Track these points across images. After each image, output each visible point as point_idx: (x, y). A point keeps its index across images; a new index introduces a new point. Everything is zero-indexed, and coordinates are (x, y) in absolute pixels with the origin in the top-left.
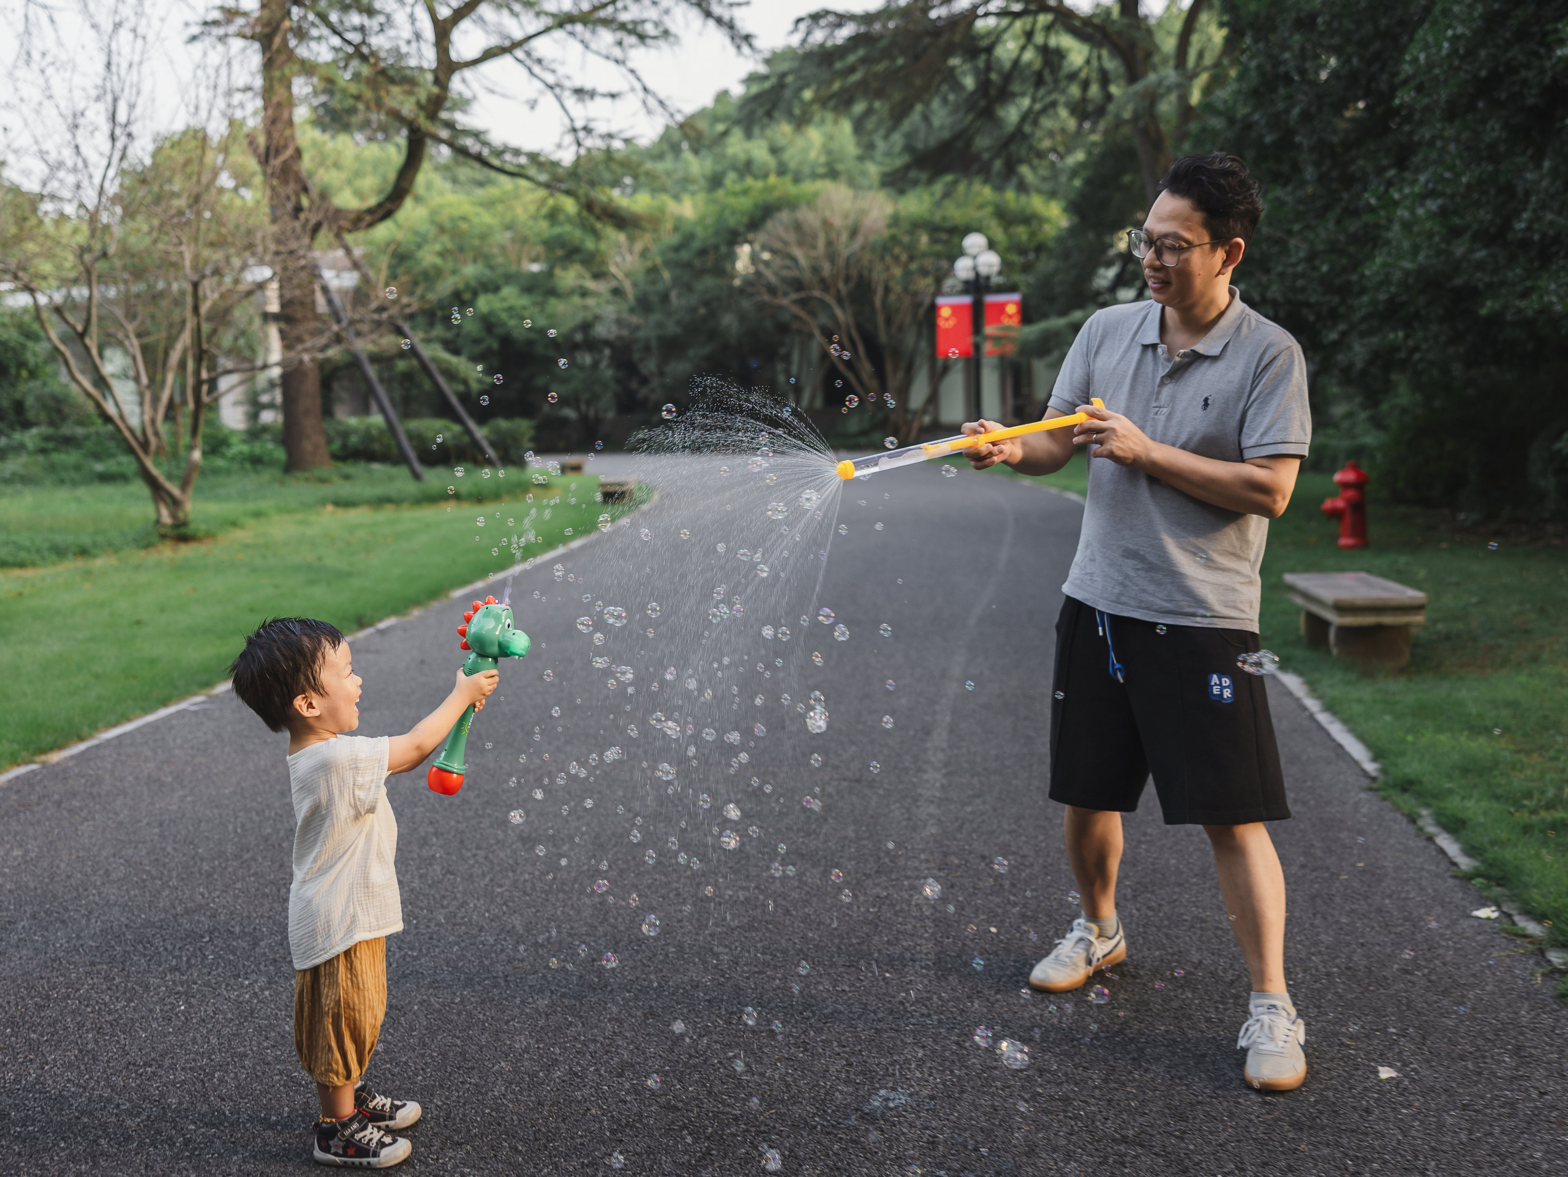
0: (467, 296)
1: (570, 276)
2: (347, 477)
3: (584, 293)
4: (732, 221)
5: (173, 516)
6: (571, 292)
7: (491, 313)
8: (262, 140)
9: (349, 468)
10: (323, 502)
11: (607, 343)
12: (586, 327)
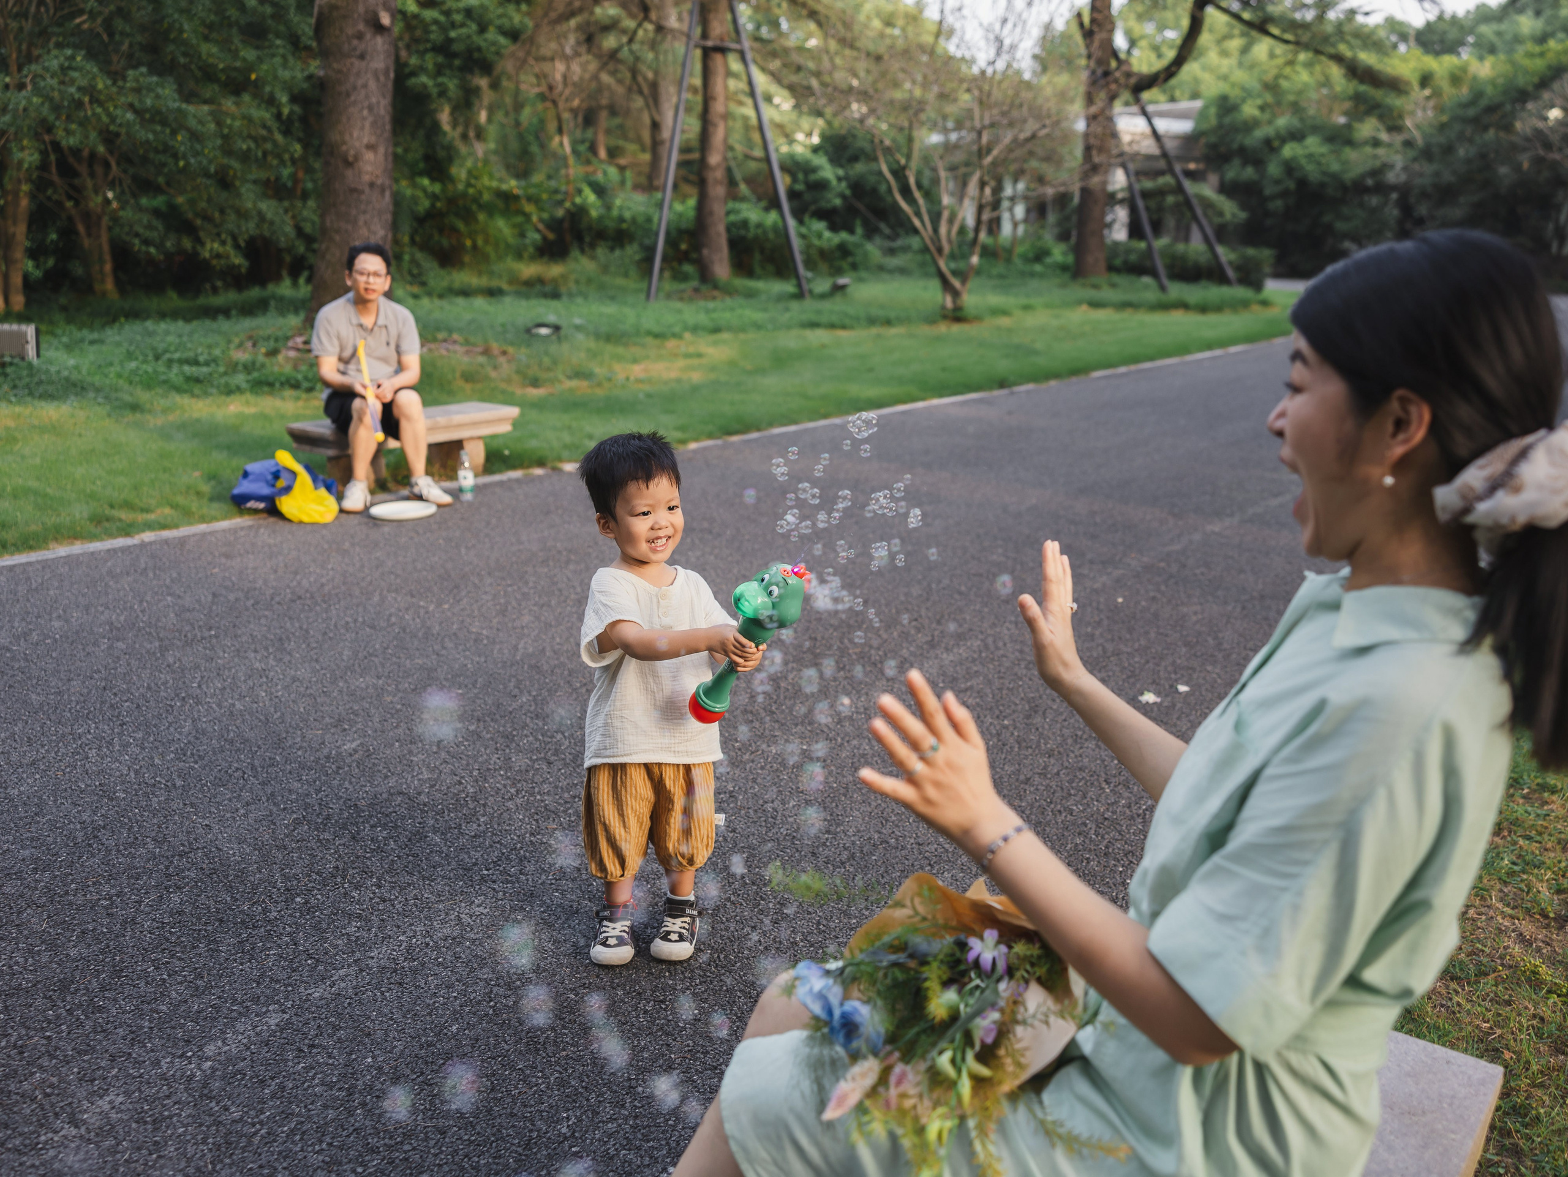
0: (1276, 144)
1: (1368, 128)
2: (1113, 286)
3: (1376, 143)
4: (1521, 81)
5: (954, 302)
6: (1366, 143)
7: (1294, 159)
8: (1086, 20)
9: (1116, 278)
10: (1079, 302)
11: (1394, 188)
12: (1376, 173)
